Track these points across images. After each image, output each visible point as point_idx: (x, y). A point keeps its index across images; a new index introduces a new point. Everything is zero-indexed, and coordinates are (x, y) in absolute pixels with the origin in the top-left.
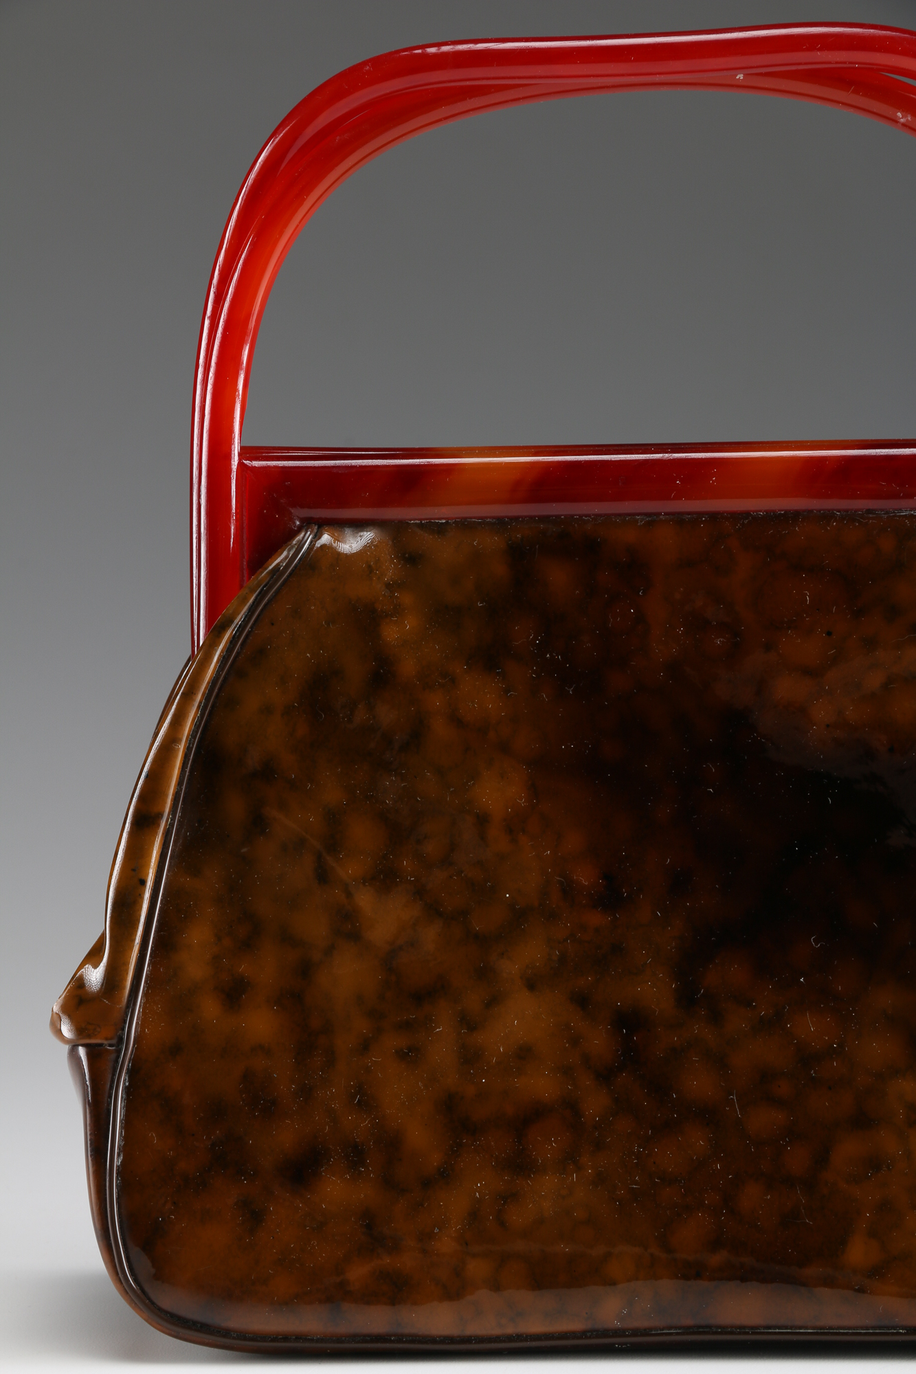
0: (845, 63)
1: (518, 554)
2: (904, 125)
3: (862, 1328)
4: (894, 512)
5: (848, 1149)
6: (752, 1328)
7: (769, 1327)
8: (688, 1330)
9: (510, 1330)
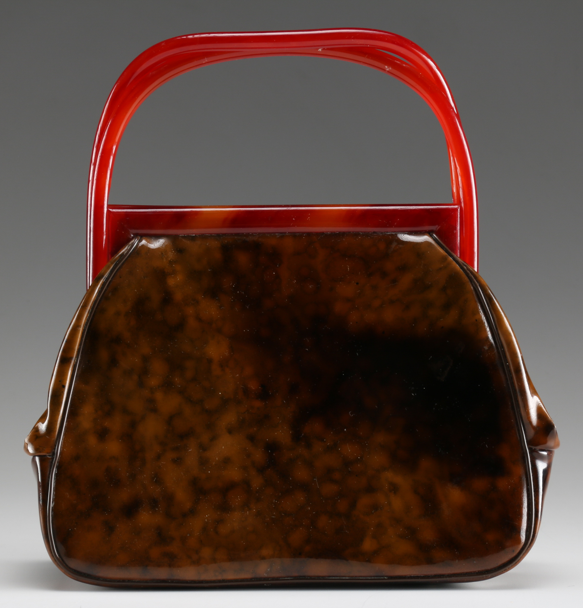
0: (363, 45)
1: (226, 249)
2: (388, 72)
3: (369, 577)
4: (385, 233)
5: (364, 501)
6: (323, 577)
7: (330, 577)
8: (296, 578)
9: (220, 578)
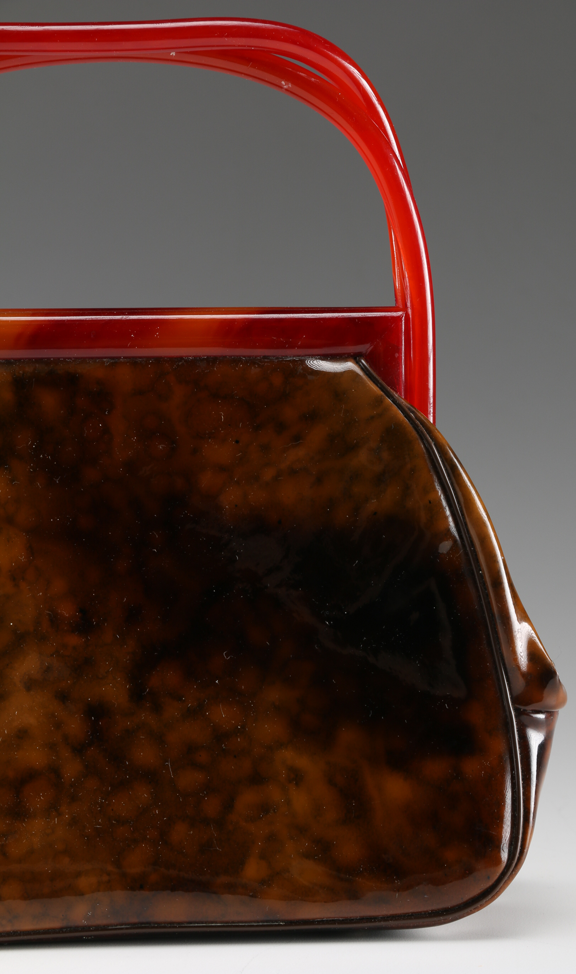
0: (245, 46)
1: (20, 384)
2: (286, 90)
3: (255, 922)
4: (282, 358)
5: (247, 799)
6: (179, 923)
7: (191, 923)
8: (134, 926)
9: (9, 928)
